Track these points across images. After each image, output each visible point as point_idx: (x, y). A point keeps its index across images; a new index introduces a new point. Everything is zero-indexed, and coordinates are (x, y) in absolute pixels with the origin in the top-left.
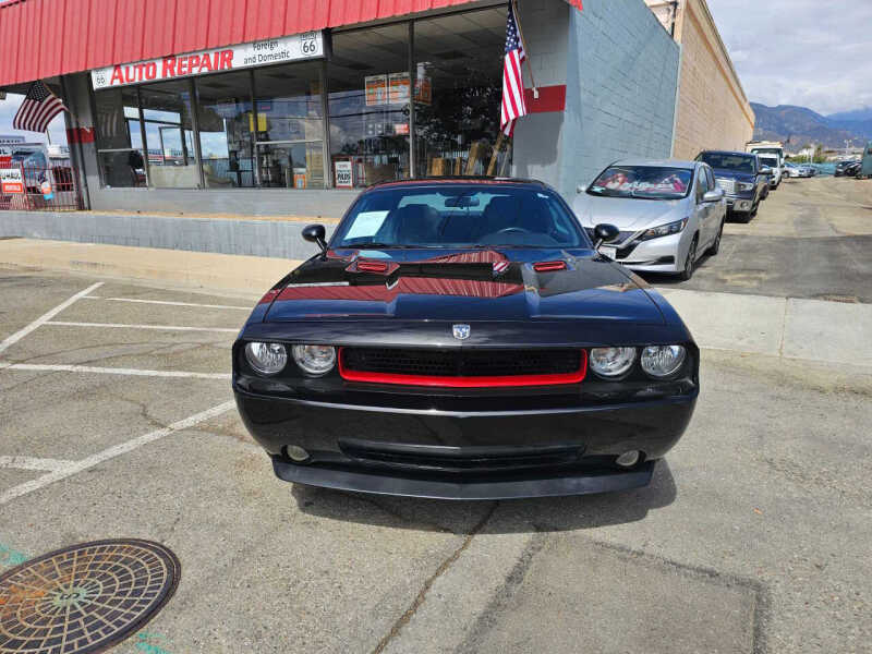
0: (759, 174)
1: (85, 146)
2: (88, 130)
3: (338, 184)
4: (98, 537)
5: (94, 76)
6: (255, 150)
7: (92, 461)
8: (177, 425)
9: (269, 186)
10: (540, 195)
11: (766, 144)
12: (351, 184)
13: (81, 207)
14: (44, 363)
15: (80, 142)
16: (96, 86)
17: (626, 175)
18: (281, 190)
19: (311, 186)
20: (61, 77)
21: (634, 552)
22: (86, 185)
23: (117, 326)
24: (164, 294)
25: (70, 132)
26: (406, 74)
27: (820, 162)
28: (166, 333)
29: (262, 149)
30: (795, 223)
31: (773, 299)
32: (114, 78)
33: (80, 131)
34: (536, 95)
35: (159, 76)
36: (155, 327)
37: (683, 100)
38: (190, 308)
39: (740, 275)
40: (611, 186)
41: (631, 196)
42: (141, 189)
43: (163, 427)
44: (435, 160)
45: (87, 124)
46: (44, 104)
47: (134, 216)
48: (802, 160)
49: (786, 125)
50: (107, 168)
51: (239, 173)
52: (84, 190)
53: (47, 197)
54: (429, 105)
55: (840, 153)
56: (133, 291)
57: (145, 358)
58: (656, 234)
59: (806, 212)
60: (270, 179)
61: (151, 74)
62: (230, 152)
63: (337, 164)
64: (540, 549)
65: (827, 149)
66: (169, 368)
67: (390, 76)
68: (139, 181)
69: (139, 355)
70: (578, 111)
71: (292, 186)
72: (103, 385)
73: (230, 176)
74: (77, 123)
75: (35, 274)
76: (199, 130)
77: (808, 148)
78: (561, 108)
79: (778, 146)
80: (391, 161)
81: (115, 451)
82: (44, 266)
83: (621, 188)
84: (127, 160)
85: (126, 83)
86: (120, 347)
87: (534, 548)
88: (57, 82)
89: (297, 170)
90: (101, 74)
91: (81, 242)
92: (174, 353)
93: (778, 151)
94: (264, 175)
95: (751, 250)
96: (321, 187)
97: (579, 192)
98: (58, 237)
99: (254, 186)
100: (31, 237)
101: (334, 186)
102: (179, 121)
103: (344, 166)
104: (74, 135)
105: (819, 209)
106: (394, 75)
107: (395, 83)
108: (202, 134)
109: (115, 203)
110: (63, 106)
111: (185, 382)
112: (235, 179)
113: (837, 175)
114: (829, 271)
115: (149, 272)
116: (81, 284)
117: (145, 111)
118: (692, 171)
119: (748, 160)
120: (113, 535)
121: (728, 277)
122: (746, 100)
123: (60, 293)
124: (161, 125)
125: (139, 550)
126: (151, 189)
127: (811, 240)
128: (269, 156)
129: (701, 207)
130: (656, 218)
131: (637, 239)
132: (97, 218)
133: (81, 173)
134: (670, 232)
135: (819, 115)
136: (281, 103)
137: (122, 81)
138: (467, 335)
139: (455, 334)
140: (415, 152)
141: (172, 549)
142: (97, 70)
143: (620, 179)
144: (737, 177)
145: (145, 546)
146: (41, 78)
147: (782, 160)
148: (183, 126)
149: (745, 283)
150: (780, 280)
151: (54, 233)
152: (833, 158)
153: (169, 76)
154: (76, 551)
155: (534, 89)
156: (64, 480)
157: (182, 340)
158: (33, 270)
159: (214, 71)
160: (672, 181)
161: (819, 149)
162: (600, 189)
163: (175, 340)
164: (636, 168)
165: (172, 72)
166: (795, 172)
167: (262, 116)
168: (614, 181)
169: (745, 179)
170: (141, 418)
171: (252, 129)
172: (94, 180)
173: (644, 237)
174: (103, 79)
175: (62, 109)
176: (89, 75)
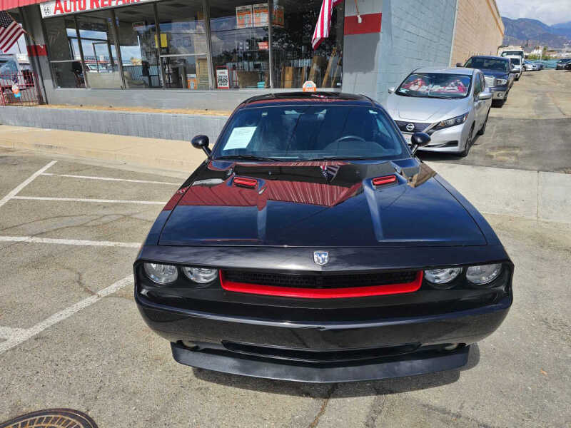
0: (511, 72)
1: (41, 58)
2: (42, 47)
3: (218, 86)
4: (38, 407)
5: (42, 7)
6: (160, 61)
7: (38, 329)
8: (103, 293)
9: (170, 87)
10: (371, 112)
11: (512, 48)
12: (228, 86)
13: (41, 103)
14: (8, 235)
15: (37, 55)
16: (44, 15)
17: (423, 79)
18: (179, 90)
19: (200, 88)
20: (20, 8)
21: (453, 414)
22: (44, 87)
23: (64, 199)
24: (99, 170)
25: (29, 48)
26: (266, 5)
27: (546, 60)
28: (99, 205)
29: (165, 60)
30: (534, 107)
31: (528, 172)
32: (56, 9)
33: (36, 48)
34: (360, 20)
35: (88, 8)
36: (91, 200)
37: (459, 19)
38: (117, 183)
39: (502, 152)
40: (413, 88)
41: (426, 96)
42: (82, 89)
43: (93, 294)
44: (287, 68)
45: (40, 42)
46: (9, 28)
47: (77, 109)
48: (534, 58)
49: (523, 32)
50: (57, 74)
51: (150, 77)
52: (42, 90)
53: (17, 95)
54: (282, 27)
55: (558, 52)
56: (77, 167)
57: (82, 228)
58: (445, 125)
59: (539, 98)
60: (171, 82)
61: (82, 6)
62: (143, 62)
63: (218, 71)
64: (380, 412)
65: (550, 49)
66: (99, 239)
67: (255, 6)
68: (80, 83)
69: (78, 226)
70: (390, 33)
71: (187, 87)
72: (50, 255)
73: (143, 78)
74: (34, 43)
75: (10, 154)
76: (120, 44)
77: (537, 48)
78: (378, 30)
79: (520, 49)
80: (256, 66)
81: (55, 319)
82: (17, 147)
83: (420, 90)
84: (71, 68)
85: (65, 13)
86: (66, 218)
87: (375, 411)
88: (18, 12)
89: (190, 76)
90: (46, 6)
91: (43, 128)
92: (104, 224)
93: (520, 53)
94: (167, 79)
95: (506, 130)
96: (207, 88)
97: (390, 92)
98: (26, 124)
99: (160, 87)
100: (7, 124)
101: (216, 87)
102: (106, 38)
103: (224, 73)
104: (33, 51)
105: (548, 94)
106: (257, 6)
107: (258, 11)
108: (123, 48)
109: (65, 99)
110: (23, 30)
111: (111, 251)
112: (147, 82)
113: (558, 68)
114: (563, 148)
115: (89, 152)
116: (41, 162)
117: (81, 31)
118: (471, 76)
119: (503, 62)
120: (50, 405)
121: (494, 154)
122: (499, 15)
123: (26, 170)
124: (94, 42)
125: (69, 421)
126: (89, 89)
127: (547, 122)
128: (170, 66)
129: (476, 104)
130: (446, 113)
131: (432, 128)
132: (52, 111)
133: (39, 77)
134: (456, 123)
135: (545, 25)
136: (176, 26)
137: (62, 11)
138: (326, 261)
139: (316, 260)
140: (273, 60)
141: (95, 419)
142: (44, 3)
143: (419, 83)
144: (494, 75)
145: (74, 417)
146: (4, 9)
147: (523, 59)
148: (109, 42)
149: (506, 158)
150: (531, 155)
151: (24, 121)
152: (554, 56)
153: (95, 7)
154: (20, 423)
155: (359, 16)
156: (16, 347)
157: (111, 211)
158: (8, 150)
159: (126, 5)
160: (456, 84)
161: (545, 49)
162: (404, 92)
163: (104, 212)
164: (430, 75)
165: (98, 6)
166: (530, 67)
167: (164, 37)
168: (415, 84)
169: (501, 77)
170: (77, 285)
171: (157, 46)
172: (49, 83)
173: (437, 127)
174: (48, 10)
175: (22, 32)
176: (39, 6)
